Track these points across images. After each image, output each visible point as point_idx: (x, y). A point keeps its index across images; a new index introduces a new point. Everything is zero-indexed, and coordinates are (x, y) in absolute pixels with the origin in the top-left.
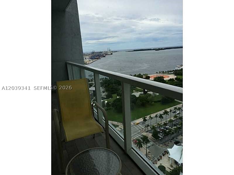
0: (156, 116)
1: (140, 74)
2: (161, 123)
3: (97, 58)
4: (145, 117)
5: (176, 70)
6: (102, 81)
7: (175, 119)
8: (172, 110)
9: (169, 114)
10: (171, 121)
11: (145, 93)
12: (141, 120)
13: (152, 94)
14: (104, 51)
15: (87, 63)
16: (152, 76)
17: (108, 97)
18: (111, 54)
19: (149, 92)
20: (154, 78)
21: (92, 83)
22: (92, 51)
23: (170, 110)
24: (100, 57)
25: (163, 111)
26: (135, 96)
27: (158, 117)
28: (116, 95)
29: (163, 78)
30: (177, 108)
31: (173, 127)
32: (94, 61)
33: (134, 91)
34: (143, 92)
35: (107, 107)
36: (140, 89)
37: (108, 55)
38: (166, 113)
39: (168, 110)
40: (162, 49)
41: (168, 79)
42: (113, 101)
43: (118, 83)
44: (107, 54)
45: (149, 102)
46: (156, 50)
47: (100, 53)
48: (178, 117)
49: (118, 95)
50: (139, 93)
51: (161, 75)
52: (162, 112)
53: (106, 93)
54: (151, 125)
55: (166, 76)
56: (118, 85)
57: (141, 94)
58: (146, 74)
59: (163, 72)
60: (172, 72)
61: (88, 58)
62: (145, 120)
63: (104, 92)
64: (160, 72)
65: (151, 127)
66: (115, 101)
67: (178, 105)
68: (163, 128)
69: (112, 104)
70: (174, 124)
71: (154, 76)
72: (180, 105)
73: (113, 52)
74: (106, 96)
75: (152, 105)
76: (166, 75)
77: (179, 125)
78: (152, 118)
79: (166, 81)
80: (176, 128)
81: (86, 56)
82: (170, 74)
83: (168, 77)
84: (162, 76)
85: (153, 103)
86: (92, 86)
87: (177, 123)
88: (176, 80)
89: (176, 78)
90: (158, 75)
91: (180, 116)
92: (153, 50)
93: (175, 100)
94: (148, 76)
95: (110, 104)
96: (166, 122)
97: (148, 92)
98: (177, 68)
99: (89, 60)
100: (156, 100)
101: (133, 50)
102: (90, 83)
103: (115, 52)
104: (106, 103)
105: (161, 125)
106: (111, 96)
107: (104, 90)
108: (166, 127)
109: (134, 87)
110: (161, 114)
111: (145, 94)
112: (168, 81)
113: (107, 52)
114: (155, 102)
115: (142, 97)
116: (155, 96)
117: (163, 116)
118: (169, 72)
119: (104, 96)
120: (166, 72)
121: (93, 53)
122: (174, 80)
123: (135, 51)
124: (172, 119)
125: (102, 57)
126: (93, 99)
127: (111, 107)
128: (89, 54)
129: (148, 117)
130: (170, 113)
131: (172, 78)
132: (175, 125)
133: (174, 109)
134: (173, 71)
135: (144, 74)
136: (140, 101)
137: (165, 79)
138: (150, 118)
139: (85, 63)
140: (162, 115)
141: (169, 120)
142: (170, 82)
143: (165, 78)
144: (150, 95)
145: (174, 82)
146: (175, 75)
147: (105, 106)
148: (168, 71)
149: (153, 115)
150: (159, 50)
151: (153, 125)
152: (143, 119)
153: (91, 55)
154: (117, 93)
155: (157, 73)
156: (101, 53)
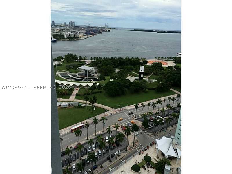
0: (149, 105)
1: (138, 57)
2: (152, 112)
3: (93, 34)
4: (138, 104)
5: (176, 57)
6: (95, 60)
7: (168, 109)
8: (166, 99)
9: (162, 104)
10: (163, 111)
11: (141, 78)
12: (133, 106)
13: (148, 81)
14: (101, 27)
15: (81, 37)
16: (150, 61)
17: (101, 78)
18: (109, 31)
19: (145, 77)
20: (152, 64)
21: (85, 61)
22: (87, 25)
23: (164, 99)
24: (96, 33)
25: (157, 100)
26: (130, 81)
27: (151, 105)
28: (109, 77)
29: (162, 64)
30: (172, 98)
31: (165, 117)
32: (89, 36)
33: (129, 75)
34: (138, 78)
35: (98, 90)
36: (136, 73)
37: (106, 31)
38: (159, 102)
39: (162, 99)
40: (164, 32)
41: (166, 67)
42: (105, 84)
43: (113, 65)
44: (104, 31)
45: (143, 89)
46: (158, 32)
47: (96, 28)
48: (171, 107)
49: (111, 78)
50: (134, 78)
51: (160, 61)
52: (155, 101)
53: (98, 74)
54: (143, 113)
55: (165, 63)
56: (113, 66)
57: (136, 80)
58: (144, 58)
59: (163, 57)
60: (172, 59)
61: (83, 32)
62: (137, 107)
63: (96, 73)
64: (159, 58)
65: (142, 115)
66: (107, 84)
67: (173, 95)
68: (155, 117)
69: (103, 86)
70: (166, 114)
71: (152, 61)
72: (175, 95)
73: (111, 29)
74: (99, 77)
75: (146, 92)
76: (165, 61)
77: (171, 116)
78: (144, 106)
79: (164, 68)
80: (167, 118)
81: (81, 29)
82: (169, 61)
83: (167, 64)
84: (161, 63)
85: (147, 90)
86: (84, 64)
87: (169, 113)
88: (174, 68)
89: (175, 66)
90: (157, 60)
91: (173, 107)
92: (155, 31)
93: (171, 89)
94: (146, 60)
95: (101, 86)
96: (158, 112)
97: (143, 78)
98: (178, 55)
99: (84, 35)
100: (151, 87)
101: (133, 30)
102: (83, 61)
103: (113, 29)
104: (98, 85)
105: (153, 113)
106: (104, 78)
107: (98, 70)
108: (158, 116)
109: (130, 71)
110: (154, 102)
111: (140, 80)
112: (166, 68)
113: (104, 28)
114: (149, 89)
115: (137, 82)
116: (150, 83)
117: (155, 105)
118: (168, 59)
119: (96, 77)
120: (166, 58)
121: (89, 27)
122: (173, 68)
123: (135, 30)
124: (165, 109)
125: (99, 33)
126: (84, 79)
127: (103, 90)
128: (84, 28)
129: (140, 105)
130: (163, 102)
131: (171, 65)
132: (167, 116)
133: (168, 99)
134: (173, 57)
135: (142, 58)
136: (134, 87)
137: (163, 66)
138: (143, 106)
139: (79, 38)
140: (156, 103)
141: (161, 109)
142: (168, 69)
143: (164, 64)
144: (145, 81)
145: (172, 70)
146: (174, 62)
147: (96, 88)
148: (168, 57)
149: (145, 103)
150: (161, 33)
151: (145, 113)
152: (135, 106)
153: (86, 29)
154: (111, 75)
155: (156, 58)
156: (98, 28)
